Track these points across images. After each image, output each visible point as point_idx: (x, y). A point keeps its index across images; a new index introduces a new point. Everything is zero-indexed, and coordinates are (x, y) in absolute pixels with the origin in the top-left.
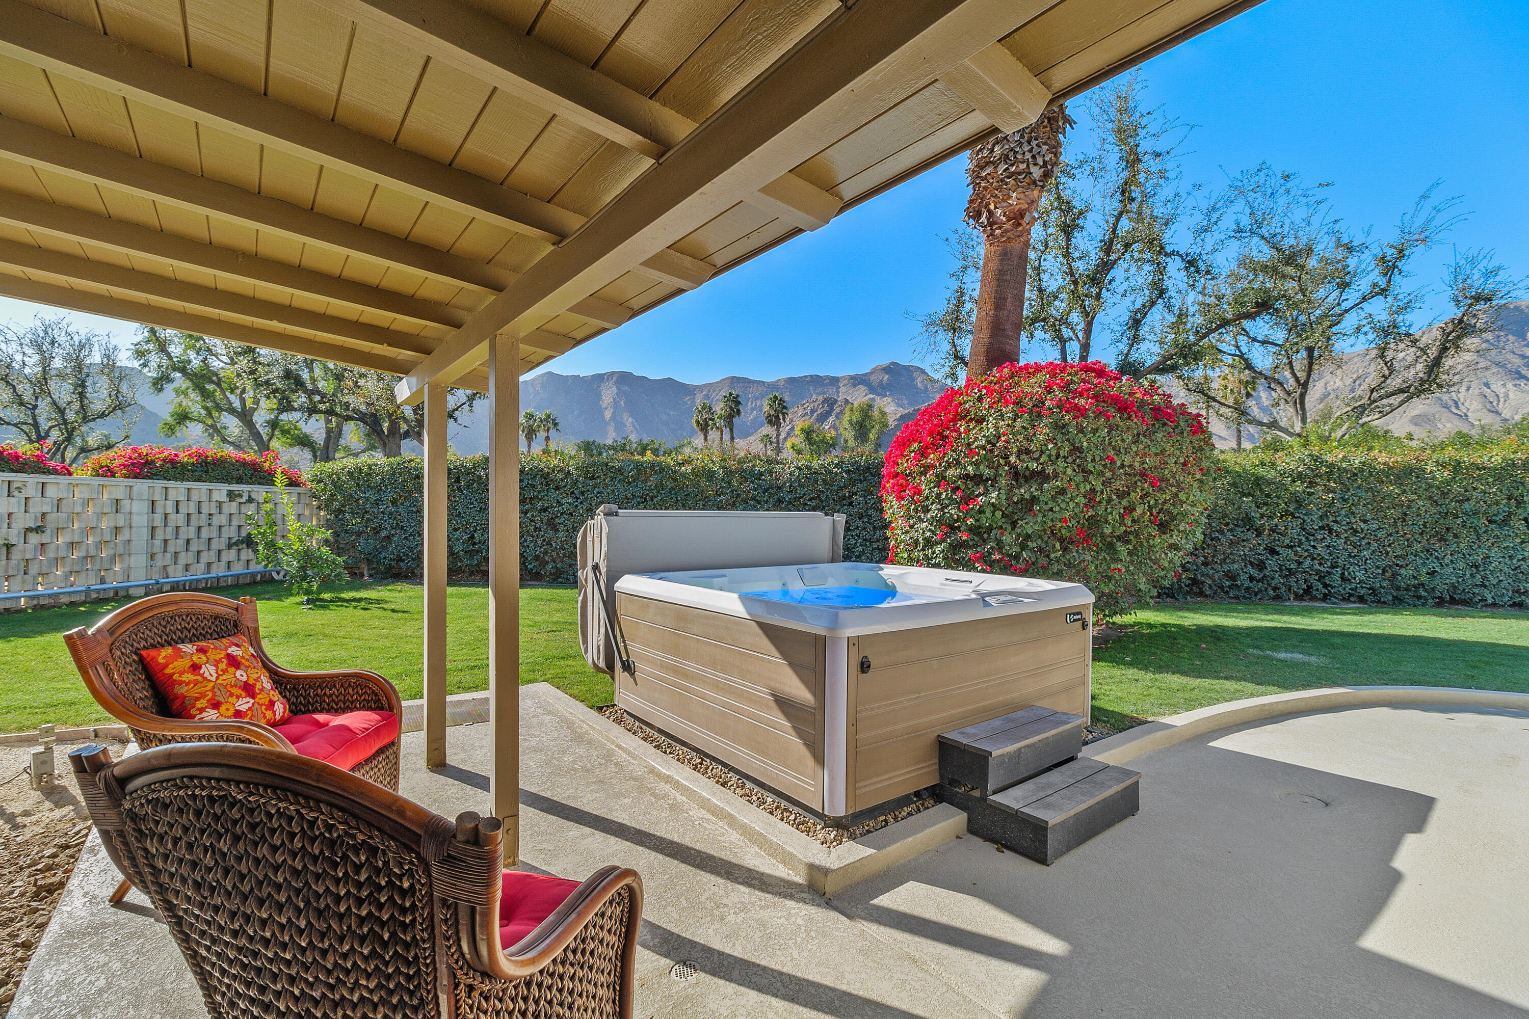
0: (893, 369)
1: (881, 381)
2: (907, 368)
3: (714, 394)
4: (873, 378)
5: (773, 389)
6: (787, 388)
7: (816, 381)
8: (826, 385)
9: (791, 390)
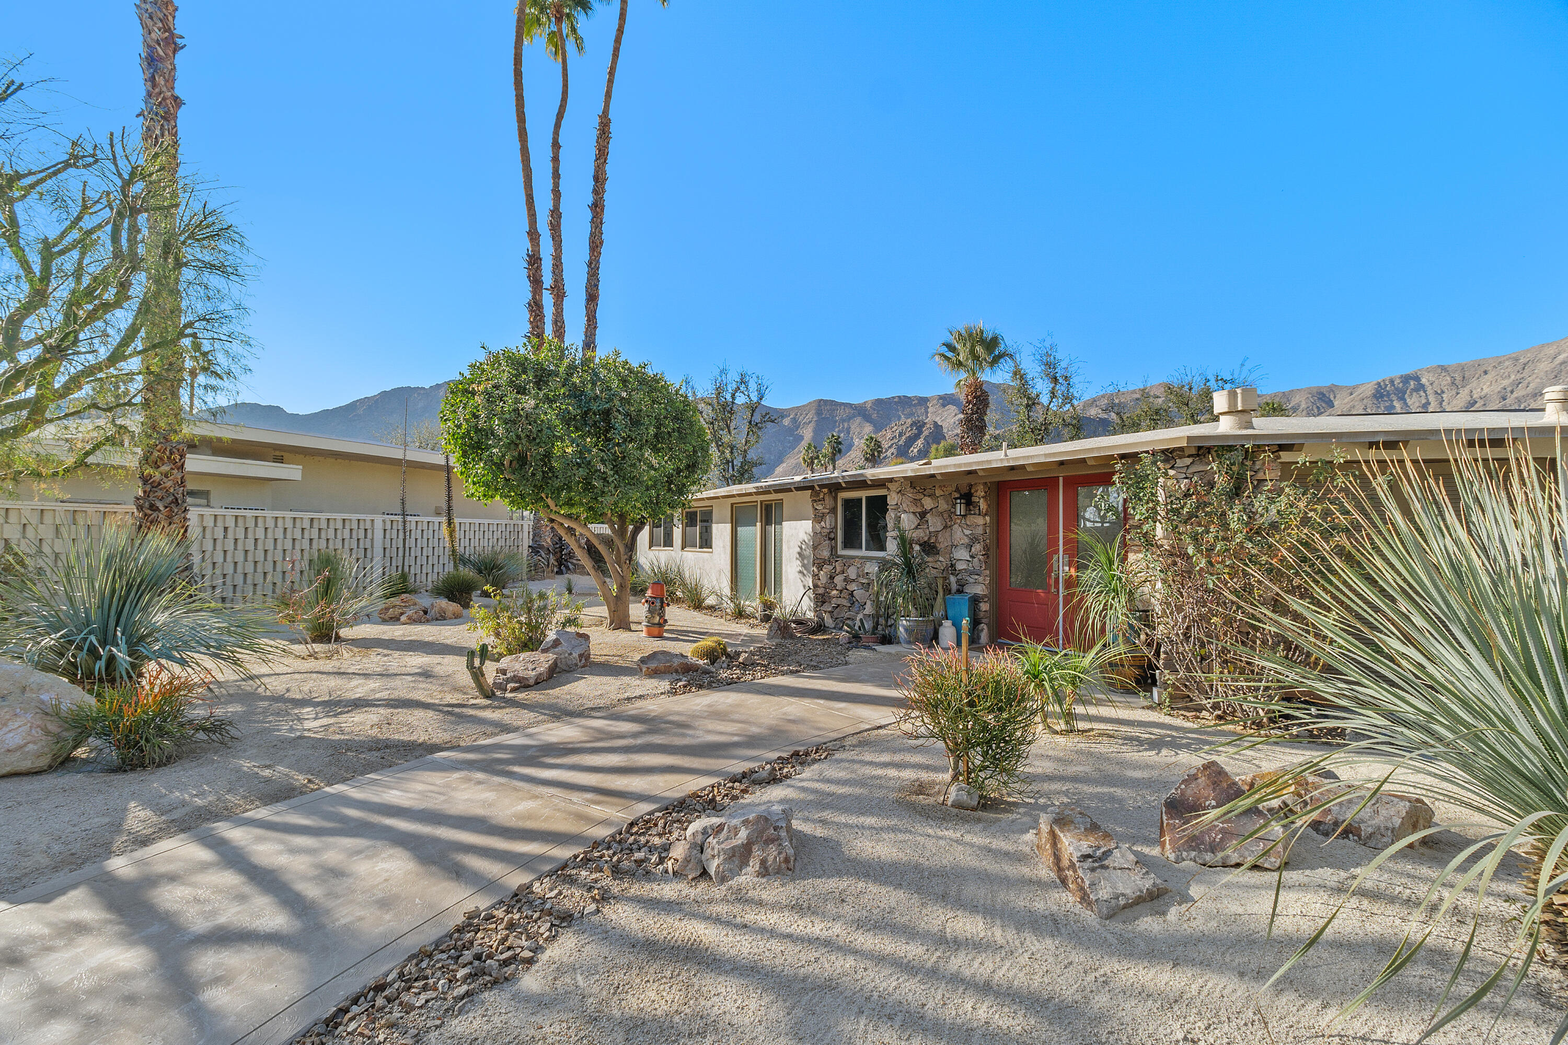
3: (801, 417)
5: (860, 411)
6: (874, 410)
7: (904, 402)
8: (915, 405)
9: (878, 411)
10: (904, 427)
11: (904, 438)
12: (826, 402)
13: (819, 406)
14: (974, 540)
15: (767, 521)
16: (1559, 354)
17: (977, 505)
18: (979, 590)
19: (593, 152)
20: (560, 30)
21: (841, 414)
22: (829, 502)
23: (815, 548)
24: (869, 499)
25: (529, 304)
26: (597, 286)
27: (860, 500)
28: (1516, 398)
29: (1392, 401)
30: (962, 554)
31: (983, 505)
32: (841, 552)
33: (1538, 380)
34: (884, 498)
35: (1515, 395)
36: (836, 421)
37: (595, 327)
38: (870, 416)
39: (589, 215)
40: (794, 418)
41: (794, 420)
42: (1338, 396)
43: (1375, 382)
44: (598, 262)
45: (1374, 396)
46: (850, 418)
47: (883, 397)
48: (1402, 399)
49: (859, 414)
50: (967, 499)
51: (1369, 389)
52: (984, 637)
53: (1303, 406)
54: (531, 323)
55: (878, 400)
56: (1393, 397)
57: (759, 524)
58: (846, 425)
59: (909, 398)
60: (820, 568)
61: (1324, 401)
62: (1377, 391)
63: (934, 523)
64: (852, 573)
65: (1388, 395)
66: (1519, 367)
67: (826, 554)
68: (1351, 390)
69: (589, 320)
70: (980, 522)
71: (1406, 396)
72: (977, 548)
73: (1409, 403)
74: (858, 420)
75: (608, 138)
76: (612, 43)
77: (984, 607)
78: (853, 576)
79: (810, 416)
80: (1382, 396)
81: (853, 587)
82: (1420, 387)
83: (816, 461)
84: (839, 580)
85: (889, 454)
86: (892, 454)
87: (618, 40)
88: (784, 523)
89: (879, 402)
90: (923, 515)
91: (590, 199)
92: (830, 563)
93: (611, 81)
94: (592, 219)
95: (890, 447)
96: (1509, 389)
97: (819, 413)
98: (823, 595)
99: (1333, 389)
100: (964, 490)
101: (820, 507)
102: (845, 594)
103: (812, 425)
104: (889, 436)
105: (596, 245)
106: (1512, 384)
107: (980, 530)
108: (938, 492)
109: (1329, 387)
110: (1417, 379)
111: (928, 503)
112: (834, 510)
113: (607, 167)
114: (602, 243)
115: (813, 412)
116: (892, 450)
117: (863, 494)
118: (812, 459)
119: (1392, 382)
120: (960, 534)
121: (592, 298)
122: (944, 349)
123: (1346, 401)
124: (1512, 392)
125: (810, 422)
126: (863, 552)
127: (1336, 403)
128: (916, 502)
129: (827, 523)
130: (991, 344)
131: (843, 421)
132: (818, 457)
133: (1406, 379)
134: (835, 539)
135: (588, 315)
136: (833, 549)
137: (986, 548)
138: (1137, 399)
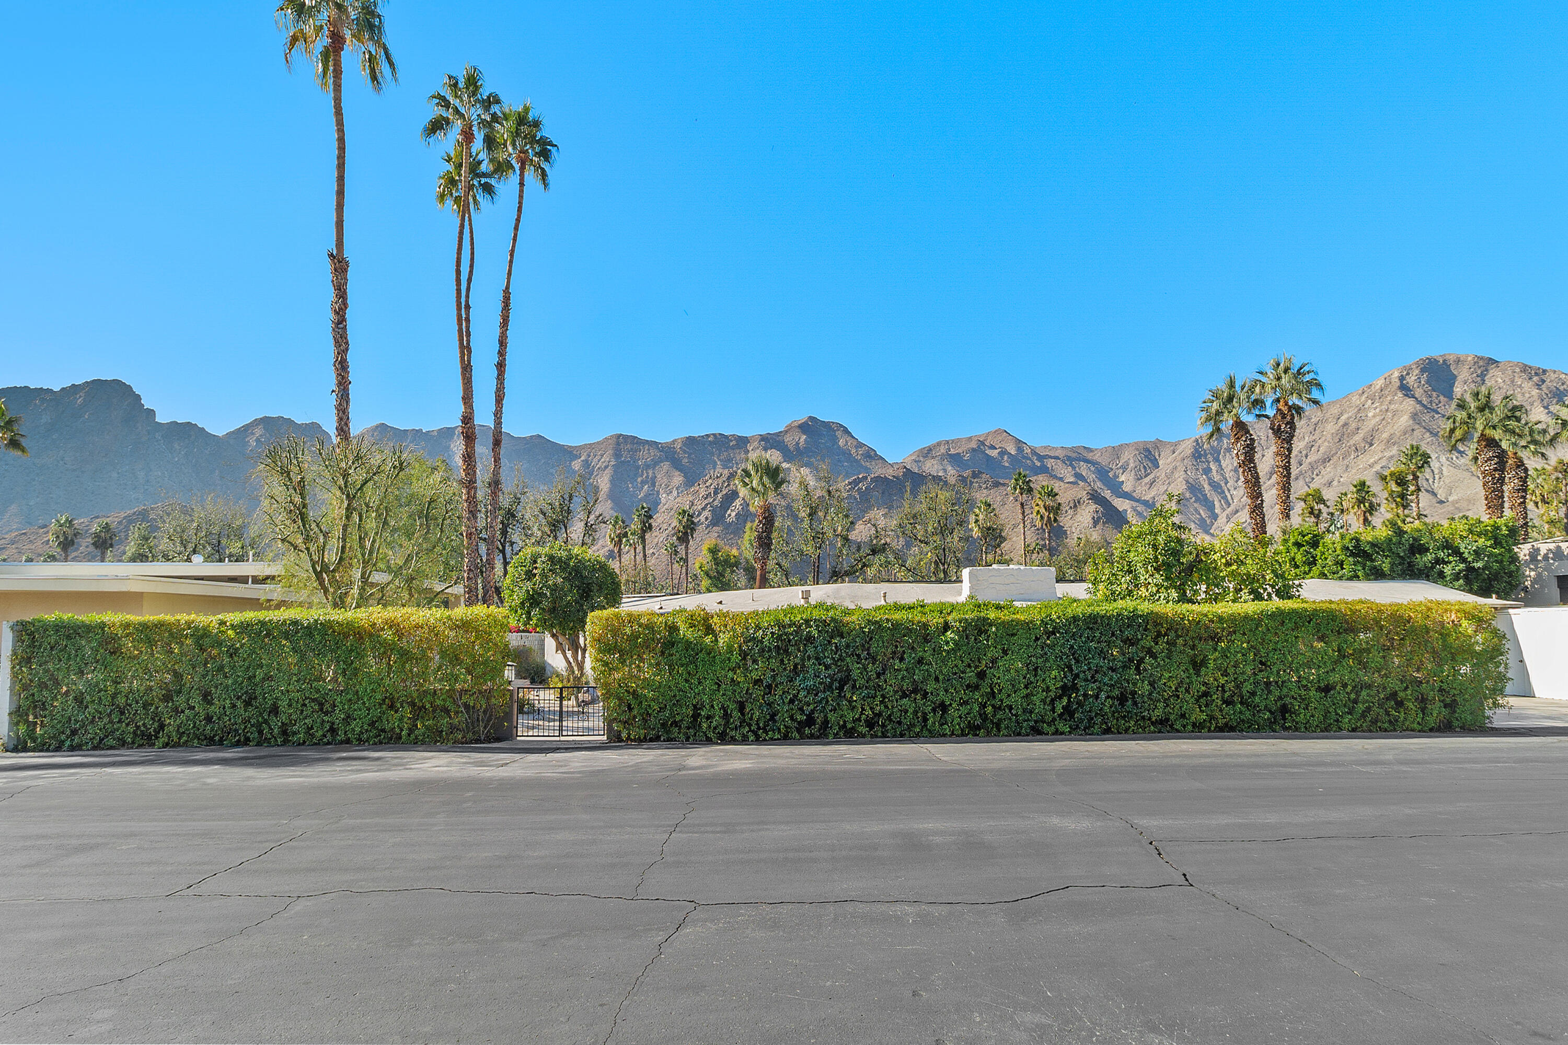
0: (811, 427)
1: (798, 444)
2: (827, 425)
3: (595, 460)
4: (788, 439)
5: (667, 453)
6: (685, 452)
7: (720, 442)
8: (733, 448)
9: (690, 454)
10: (720, 481)
11: (720, 496)
12: (626, 437)
13: (618, 444)
16: (1342, 414)
21: (645, 456)
26: (500, 433)
28: (1310, 463)
29: (1209, 462)
33: (1326, 444)
35: (1309, 460)
36: (638, 467)
38: (680, 460)
40: (586, 461)
41: (586, 464)
42: (1162, 454)
43: (1193, 439)
44: (501, 413)
45: (1193, 455)
46: (656, 463)
47: (697, 433)
49: (667, 459)
51: (1187, 448)
53: (1132, 465)
55: (689, 438)
56: (1209, 457)
58: (650, 472)
59: (726, 437)
61: (1150, 460)
62: (1196, 450)
65: (1206, 455)
66: (1311, 428)
69: (495, 461)
71: (1221, 456)
73: (1224, 466)
74: (666, 466)
75: (510, 310)
79: (606, 458)
80: (1200, 456)
83: (624, 540)
85: (702, 518)
86: (707, 518)
87: (516, 228)
89: (690, 441)
91: (496, 360)
93: (511, 262)
94: (498, 377)
95: (703, 509)
96: (1304, 452)
97: (617, 455)
99: (1158, 444)
103: (609, 472)
104: (703, 492)
105: (500, 396)
106: (1306, 447)
109: (1154, 443)
115: (611, 452)
116: (706, 513)
118: (619, 536)
121: (498, 445)
123: (1169, 460)
124: (1306, 456)
125: (606, 467)
127: (1160, 463)
131: (647, 467)
132: (626, 535)
135: (495, 456)
138: (973, 450)
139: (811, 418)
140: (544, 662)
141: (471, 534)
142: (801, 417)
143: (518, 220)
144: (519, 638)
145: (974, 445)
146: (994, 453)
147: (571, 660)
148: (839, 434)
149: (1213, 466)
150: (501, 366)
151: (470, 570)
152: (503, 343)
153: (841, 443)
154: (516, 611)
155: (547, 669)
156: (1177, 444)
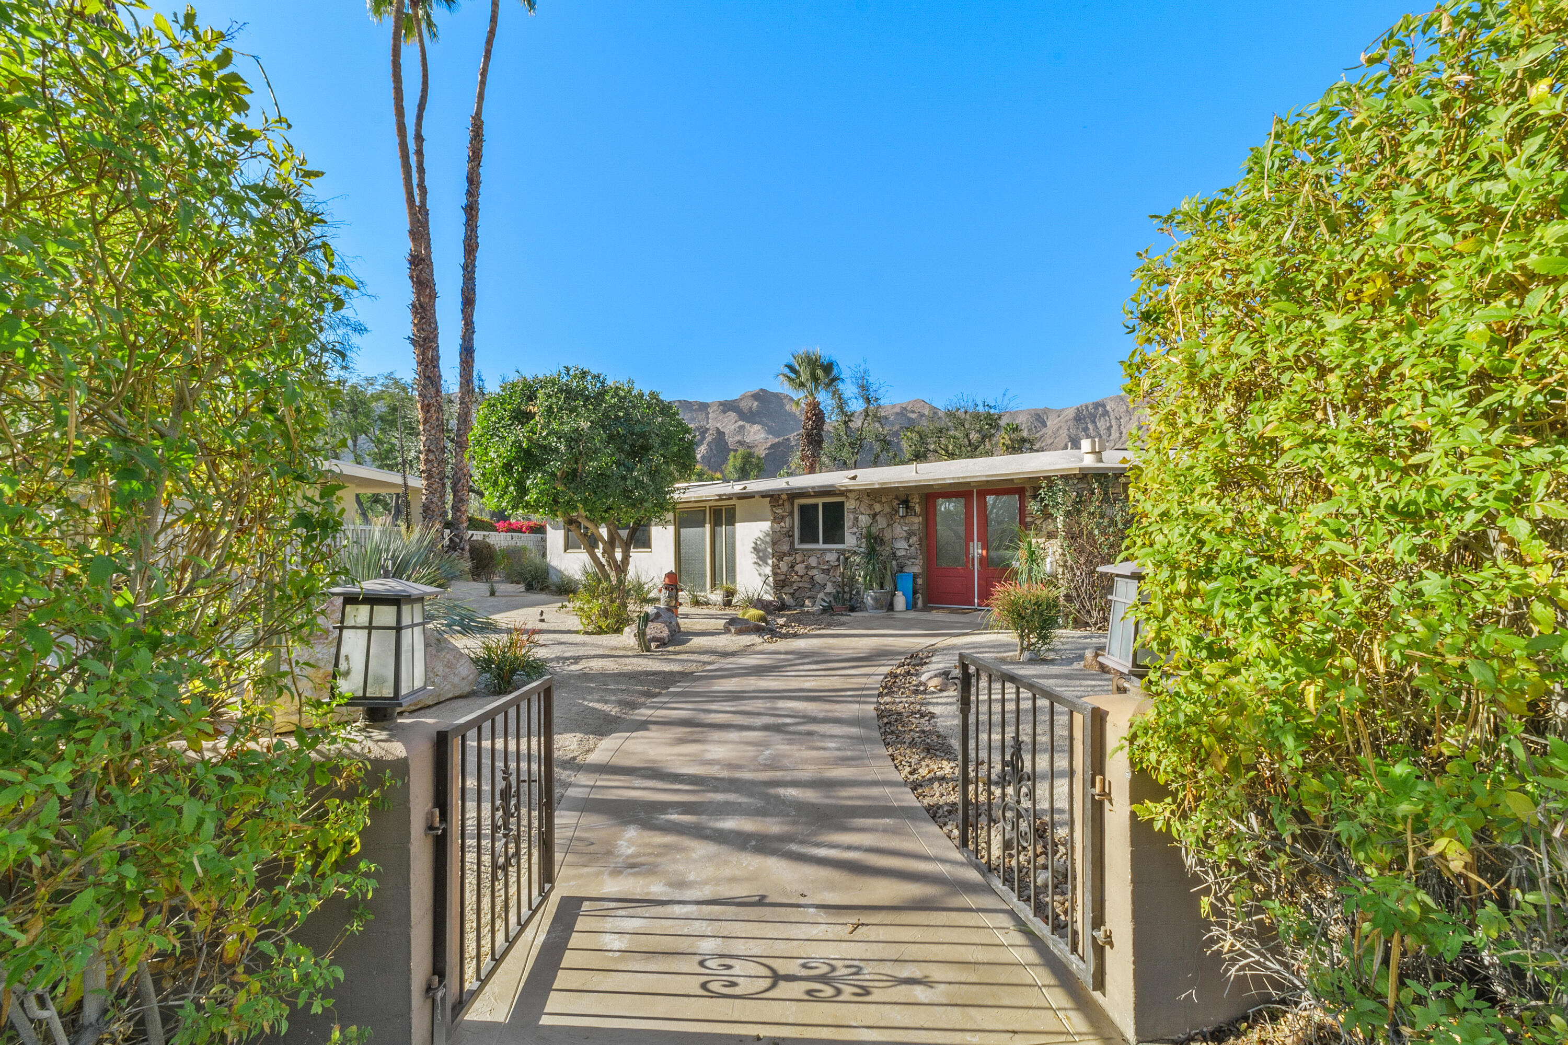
0: (762, 396)
1: (751, 408)
2: (774, 396)
4: (743, 404)
14: (910, 534)
15: (716, 523)
17: (913, 509)
18: (916, 569)
19: (466, 152)
20: (417, 14)
22: (787, 506)
23: (774, 543)
24: (825, 505)
25: (413, 306)
26: (473, 290)
27: (817, 505)
29: (1087, 423)
30: (902, 545)
31: (918, 509)
32: (797, 546)
34: (842, 504)
37: (473, 332)
39: (463, 218)
42: (1049, 417)
43: (1075, 407)
44: (474, 266)
45: (1075, 418)
48: (1094, 422)
50: (906, 503)
51: (1070, 414)
52: (920, 603)
54: (415, 325)
56: (1088, 420)
57: (708, 526)
60: (780, 559)
61: (1039, 421)
62: (1077, 414)
63: (882, 522)
64: (813, 561)
65: (1084, 418)
67: (786, 548)
68: (1059, 413)
69: (466, 324)
70: (916, 521)
71: (1096, 420)
72: (914, 540)
73: (1098, 426)
75: (481, 141)
76: (484, 44)
77: (920, 581)
78: (814, 564)
80: (1080, 419)
81: (814, 572)
82: (1106, 413)
84: (800, 568)
87: (489, 42)
88: (738, 525)
90: (874, 516)
92: (790, 555)
93: (483, 83)
94: (467, 222)
98: (784, 581)
99: (1046, 411)
100: (904, 498)
101: (779, 511)
102: (806, 578)
105: (471, 247)
107: (916, 527)
108: (884, 500)
109: (1042, 410)
110: (1104, 406)
111: (878, 508)
112: (791, 513)
113: (481, 170)
114: (477, 247)
117: (820, 501)
119: (1087, 407)
120: (900, 530)
121: (468, 301)
122: (787, 371)
123: (1055, 421)
126: (821, 545)
127: (1048, 423)
128: (870, 506)
129: (786, 524)
130: (828, 368)
133: (1097, 405)
134: (792, 536)
135: (464, 318)
136: (792, 544)
137: (920, 539)
138: (897, 414)
139: (762, 390)
140: (548, 565)
141: (428, 405)
142: (754, 388)
143: (492, 33)
144: (509, 538)
145: (898, 410)
146: (913, 416)
147: (603, 561)
148: (785, 401)
149: (1090, 426)
150: (471, 210)
151: (429, 450)
152: (473, 181)
153: (787, 407)
154: (496, 483)
155: (551, 572)
156: (1061, 411)
